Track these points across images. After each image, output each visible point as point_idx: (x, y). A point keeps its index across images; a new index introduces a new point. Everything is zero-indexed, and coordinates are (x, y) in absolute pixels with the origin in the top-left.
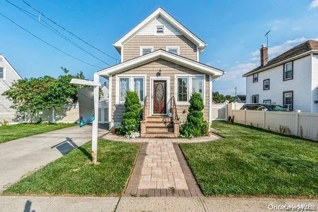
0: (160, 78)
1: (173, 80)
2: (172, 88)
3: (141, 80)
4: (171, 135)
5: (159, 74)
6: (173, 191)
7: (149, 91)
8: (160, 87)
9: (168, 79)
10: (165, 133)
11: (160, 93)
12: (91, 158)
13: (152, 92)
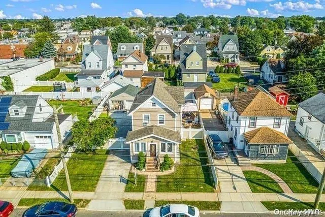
0: (152, 143)
1: (159, 145)
2: (159, 147)
3: (145, 144)
4: (156, 170)
5: (152, 142)
6: (152, 192)
7: (148, 148)
8: (153, 147)
9: (156, 143)
10: (154, 169)
11: (153, 150)
12: (135, 184)
13: (149, 149)
